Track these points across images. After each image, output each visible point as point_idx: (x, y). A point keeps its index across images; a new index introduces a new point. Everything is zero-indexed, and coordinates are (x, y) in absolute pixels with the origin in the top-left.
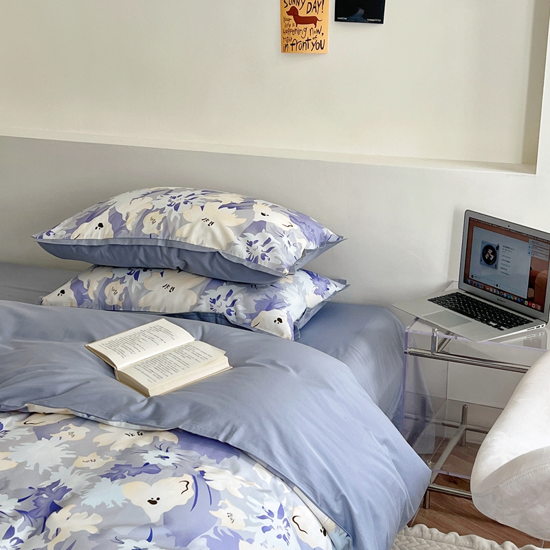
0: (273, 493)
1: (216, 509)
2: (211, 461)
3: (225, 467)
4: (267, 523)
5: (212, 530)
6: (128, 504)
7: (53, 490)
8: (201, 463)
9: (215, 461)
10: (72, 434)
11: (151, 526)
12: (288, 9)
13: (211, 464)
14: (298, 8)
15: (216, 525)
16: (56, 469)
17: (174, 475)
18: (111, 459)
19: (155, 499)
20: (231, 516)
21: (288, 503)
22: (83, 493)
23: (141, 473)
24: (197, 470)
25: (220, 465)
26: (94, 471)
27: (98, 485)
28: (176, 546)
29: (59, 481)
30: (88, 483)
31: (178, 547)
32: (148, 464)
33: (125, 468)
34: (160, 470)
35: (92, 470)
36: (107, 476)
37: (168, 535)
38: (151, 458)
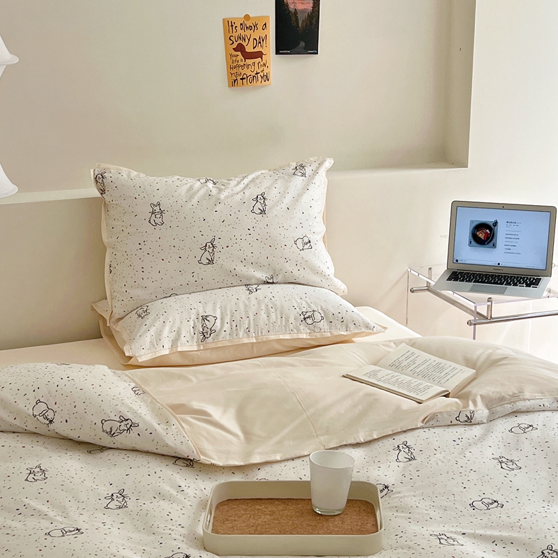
12: (235, 45)
14: (245, 44)
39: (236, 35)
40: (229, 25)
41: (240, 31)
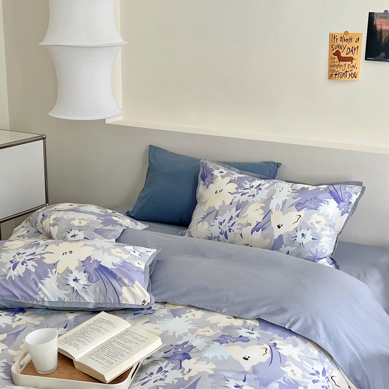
0: (319, 361)
1: (285, 366)
2: (280, 338)
3: (288, 342)
4: (315, 378)
5: (282, 378)
6: (231, 358)
7: (185, 346)
8: (274, 338)
9: (282, 338)
10: (194, 315)
11: (245, 373)
12: (334, 52)
13: (280, 340)
15: (284, 376)
16: (186, 334)
17: (258, 344)
18: (219, 331)
19: (247, 357)
20: (294, 371)
21: (329, 367)
22: (204, 350)
23: (238, 341)
24: (271, 342)
25: (285, 341)
26: (209, 337)
27: (212, 346)
28: (260, 386)
29: (188, 341)
30: (206, 344)
31: (261, 387)
32: (242, 336)
33: (228, 338)
34: (249, 340)
35: (208, 337)
36: (217, 341)
37: (255, 379)
38: (243, 332)
39: (336, 44)
40: (333, 37)
41: (339, 43)
